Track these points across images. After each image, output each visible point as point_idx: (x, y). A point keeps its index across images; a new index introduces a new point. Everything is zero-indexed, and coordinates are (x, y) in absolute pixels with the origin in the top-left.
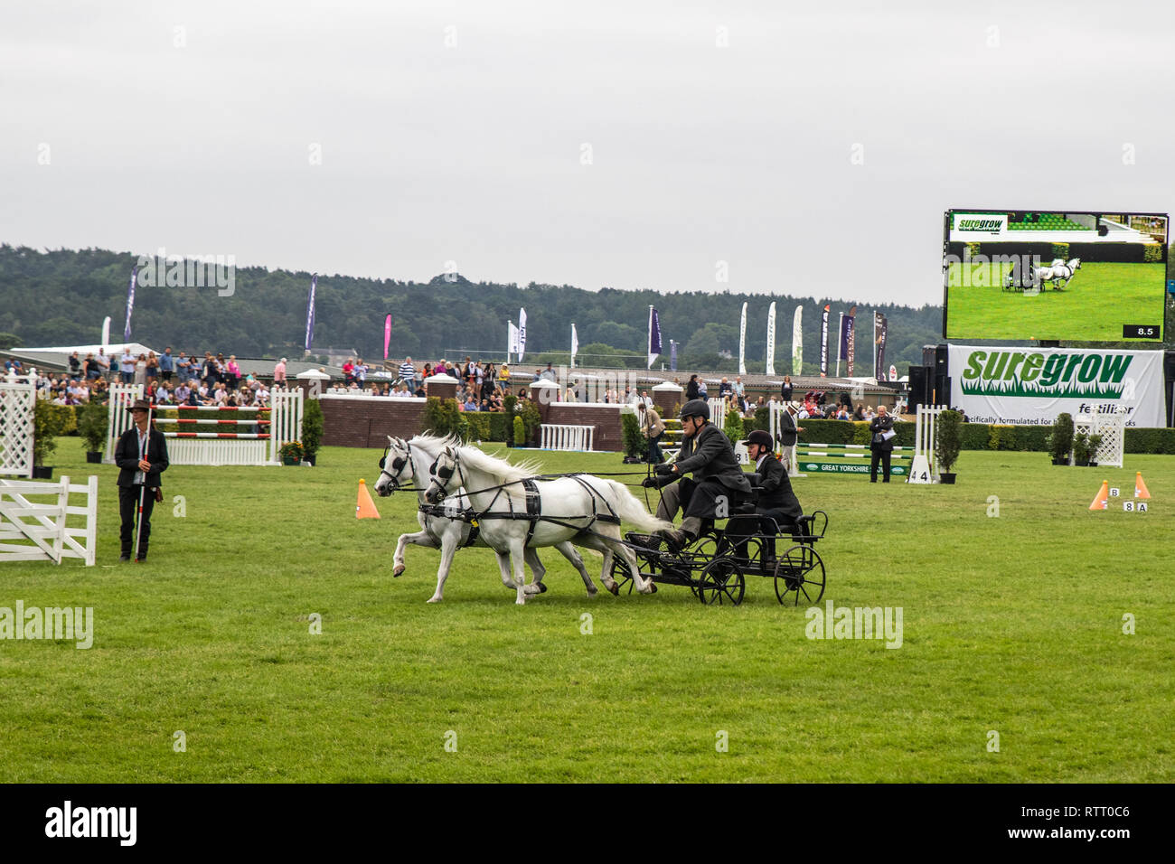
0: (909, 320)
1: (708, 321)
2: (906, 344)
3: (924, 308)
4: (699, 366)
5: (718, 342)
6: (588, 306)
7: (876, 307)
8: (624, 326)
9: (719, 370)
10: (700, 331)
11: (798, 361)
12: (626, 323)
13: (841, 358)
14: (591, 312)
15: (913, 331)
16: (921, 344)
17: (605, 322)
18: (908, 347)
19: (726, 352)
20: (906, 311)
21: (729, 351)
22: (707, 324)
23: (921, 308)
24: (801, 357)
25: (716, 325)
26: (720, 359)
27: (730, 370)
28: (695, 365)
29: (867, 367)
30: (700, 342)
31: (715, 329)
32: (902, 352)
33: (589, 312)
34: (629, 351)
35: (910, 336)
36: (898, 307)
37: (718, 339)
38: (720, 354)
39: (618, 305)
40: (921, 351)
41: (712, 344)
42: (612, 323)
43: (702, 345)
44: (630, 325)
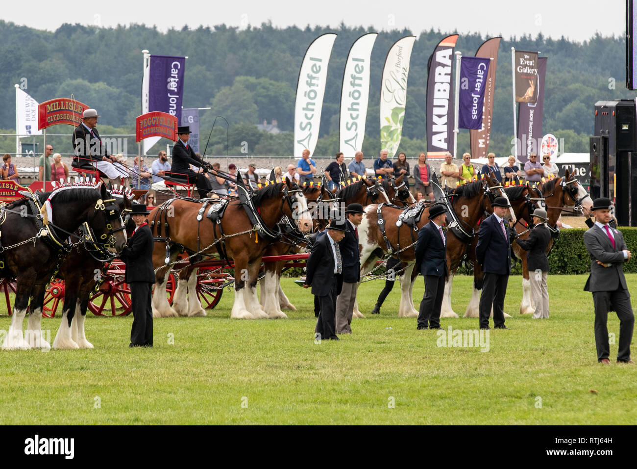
0: (569, 61)
1: (237, 74)
2: (566, 101)
3: (592, 41)
4: (226, 148)
5: (255, 106)
6: (40, 55)
7: (513, 43)
8: (101, 85)
9: (261, 153)
10: (225, 90)
11: (391, 134)
12: (105, 81)
13: (460, 126)
14: (45, 65)
15: (575, 79)
16: (589, 100)
17: (69, 81)
18: (568, 107)
19: (269, 123)
20: (564, 45)
21: (275, 123)
22: (238, 78)
23: (588, 41)
24: (399, 127)
25: (252, 79)
26: (261, 135)
27: (277, 153)
28: (221, 146)
29: (504, 141)
30: (226, 108)
31: (251, 87)
32: (558, 114)
33: (42, 65)
34: (111, 127)
35: (572, 87)
36: (549, 41)
37: (256, 103)
38: (261, 128)
39: (88, 52)
40: (592, 113)
41: (246, 111)
42: (79, 81)
43: (229, 113)
44: (109, 84)
